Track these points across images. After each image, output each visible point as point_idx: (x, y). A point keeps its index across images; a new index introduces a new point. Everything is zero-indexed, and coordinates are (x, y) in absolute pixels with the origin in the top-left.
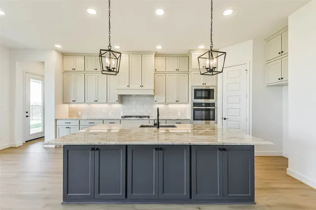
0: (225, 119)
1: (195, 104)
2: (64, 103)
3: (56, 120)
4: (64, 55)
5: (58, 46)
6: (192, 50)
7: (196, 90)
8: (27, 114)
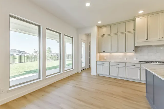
8: (81, 58)
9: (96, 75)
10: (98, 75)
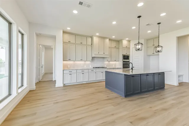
3: (63, 70)
7: (124, 56)
9: (63, 86)
10: (65, 86)
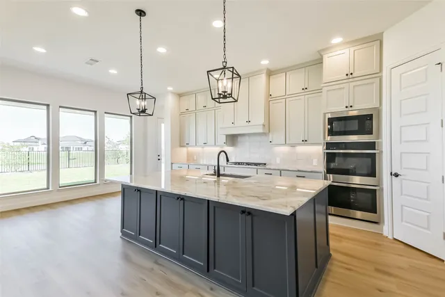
0: (397, 175)
1: (329, 146)
2: (181, 146)
3: (172, 164)
4: (180, 95)
5: (170, 89)
6: (324, 50)
7: (331, 121)
8: (159, 158)
